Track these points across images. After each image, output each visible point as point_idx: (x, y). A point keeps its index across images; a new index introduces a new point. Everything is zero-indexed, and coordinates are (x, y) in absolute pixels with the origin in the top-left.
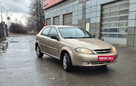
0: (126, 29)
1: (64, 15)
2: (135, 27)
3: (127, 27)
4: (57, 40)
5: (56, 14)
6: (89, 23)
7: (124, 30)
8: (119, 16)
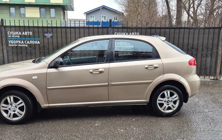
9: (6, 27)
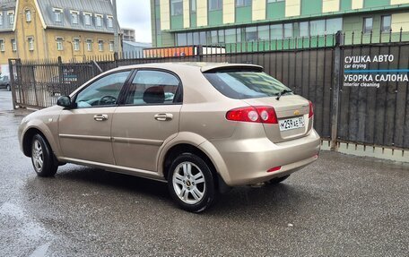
9: (344, 48)
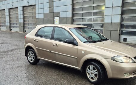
0: (102, 25)
1: (23, 7)
2: (111, 23)
3: (103, 23)
4: (73, 45)
5: (12, 5)
6: (58, 17)
7: (99, 25)
8: (93, 11)
